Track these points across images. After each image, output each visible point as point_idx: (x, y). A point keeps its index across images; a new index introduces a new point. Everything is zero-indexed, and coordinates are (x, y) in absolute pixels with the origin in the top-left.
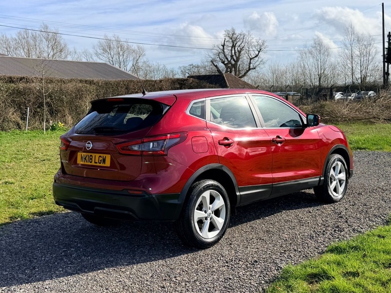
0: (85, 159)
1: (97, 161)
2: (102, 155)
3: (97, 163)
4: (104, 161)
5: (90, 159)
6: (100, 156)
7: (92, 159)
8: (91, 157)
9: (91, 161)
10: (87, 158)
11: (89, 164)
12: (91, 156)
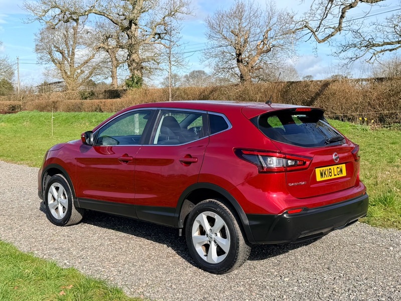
0: (325, 174)
1: (336, 173)
2: (339, 166)
3: (336, 175)
4: (341, 171)
5: (330, 173)
6: (338, 168)
7: (331, 172)
8: (330, 171)
9: (330, 174)
10: (326, 173)
11: (330, 178)
12: (330, 169)
